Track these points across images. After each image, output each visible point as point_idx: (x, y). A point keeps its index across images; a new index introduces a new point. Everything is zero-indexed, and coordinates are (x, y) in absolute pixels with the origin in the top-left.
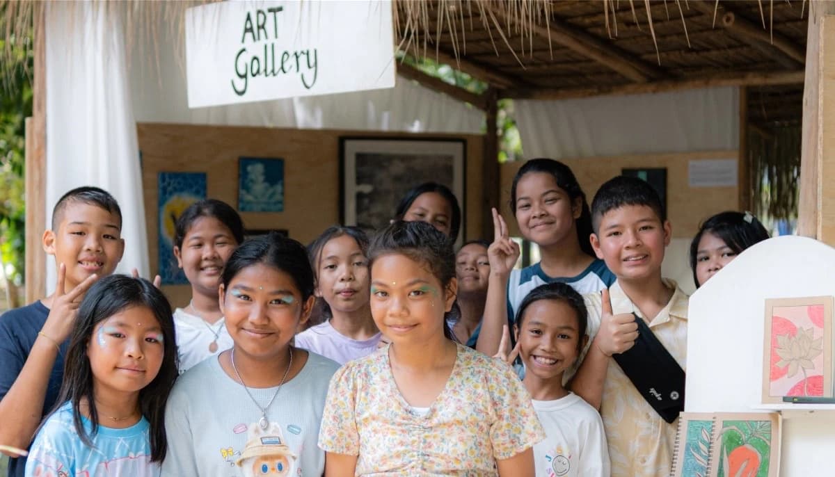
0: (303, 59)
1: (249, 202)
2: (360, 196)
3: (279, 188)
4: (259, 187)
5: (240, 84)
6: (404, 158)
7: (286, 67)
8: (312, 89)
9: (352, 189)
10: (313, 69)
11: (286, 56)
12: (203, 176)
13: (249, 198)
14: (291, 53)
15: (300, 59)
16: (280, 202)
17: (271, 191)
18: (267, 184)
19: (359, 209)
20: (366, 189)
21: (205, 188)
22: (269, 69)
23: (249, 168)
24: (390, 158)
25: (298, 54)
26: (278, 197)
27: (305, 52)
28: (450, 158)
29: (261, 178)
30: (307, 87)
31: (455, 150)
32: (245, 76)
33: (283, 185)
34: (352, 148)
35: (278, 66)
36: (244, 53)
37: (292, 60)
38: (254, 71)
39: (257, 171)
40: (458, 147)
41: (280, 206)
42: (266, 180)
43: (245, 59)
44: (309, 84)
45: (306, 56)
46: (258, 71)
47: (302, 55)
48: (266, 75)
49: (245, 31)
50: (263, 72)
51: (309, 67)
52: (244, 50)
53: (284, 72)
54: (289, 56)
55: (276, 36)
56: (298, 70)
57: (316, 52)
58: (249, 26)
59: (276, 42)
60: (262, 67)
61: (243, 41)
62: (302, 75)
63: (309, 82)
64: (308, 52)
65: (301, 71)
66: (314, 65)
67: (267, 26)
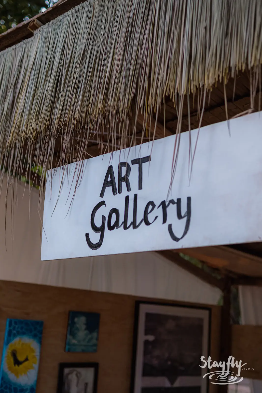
0: (172, 210)
1: (74, 345)
2: (147, 343)
3: (95, 334)
4: (82, 334)
5: (95, 238)
6: (175, 318)
7: (151, 218)
8: (180, 241)
9: (142, 338)
10: (185, 219)
11: (150, 207)
12: (40, 324)
13: (74, 341)
14: (157, 203)
15: (168, 210)
16: (95, 345)
17: (89, 336)
18: (87, 332)
19: (146, 353)
20: (151, 338)
21: (41, 332)
22: (130, 220)
23: (76, 320)
24: (167, 317)
25: (167, 204)
26: (94, 341)
27: (176, 201)
28: (201, 320)
29: (84, 327)
30: (176, 239)
31: (204, 314)
32: (101, 230)
33: (98, 333)
34: (144, 309)
35: (140, 216)
36: (103, 206)
37: (158, 212)
38: (112, 224)
39: (81, 321)
40: (206, 313)
41: (95, 348)
42: (86, 329)
43: (104, 211)
44: (178, 235)
46: (117, 224)
47: (171, 204)
48: (126, 228)
49: (106, 184)
50: (122, 225)
51: (180, 216)
52: (103, 203)
53: (148, 223)
54: (154, 206)
55: (140, 187)
56: (165, 221)
57: (189, 199)
58: (109, 179)
59: (139, 193)
60: (122, 220)
61: (102, 195)
62: (170, 226)
63: (178, 233)
64: (179, 200)
65: (168, 222)
66: (186, 214)
67: (130, 178)
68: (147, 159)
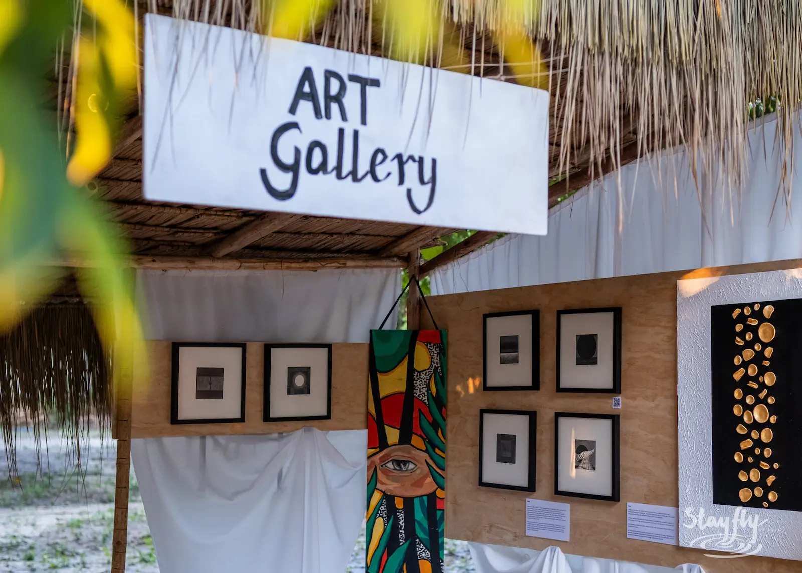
0: (411, 169)
5: (282, 181)
7: (381, 171)
8: (423, 214)
10: (429, 187)
11: (380, 157)
14: (391, 154)
15: (406, 167)
22: (347, 167)
25: (404, 159)
27: (417, 159)
30: (418, 212)
32: (294, 169)
35: (364, 167)
36: (293, 132)
37: (392, 165)
38: (315, 164)
43: (297, 140)
45: (416, 165)
46: (323, 167)
47: (410, 162)
48: (339, 177)
49: (299, 95)
50: (333, 171)
51: (422, 181)
52: (295, 125)
53: (376, 179)
54: (385, 157)
55: (364, 122)
56: (401, 182)
57: (434, 162)
58: (307, 89)
59: (362, 130)
60: (332, 163)
61: (293, 110)
62: (409, 192)
63: (421, 204)
64: (421, 160)
65: (407, 185)
66: (431, 181)
67: (346, 101)
68: (376, 83)
